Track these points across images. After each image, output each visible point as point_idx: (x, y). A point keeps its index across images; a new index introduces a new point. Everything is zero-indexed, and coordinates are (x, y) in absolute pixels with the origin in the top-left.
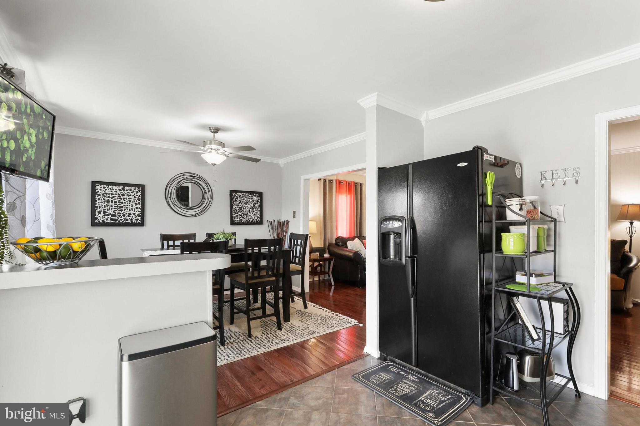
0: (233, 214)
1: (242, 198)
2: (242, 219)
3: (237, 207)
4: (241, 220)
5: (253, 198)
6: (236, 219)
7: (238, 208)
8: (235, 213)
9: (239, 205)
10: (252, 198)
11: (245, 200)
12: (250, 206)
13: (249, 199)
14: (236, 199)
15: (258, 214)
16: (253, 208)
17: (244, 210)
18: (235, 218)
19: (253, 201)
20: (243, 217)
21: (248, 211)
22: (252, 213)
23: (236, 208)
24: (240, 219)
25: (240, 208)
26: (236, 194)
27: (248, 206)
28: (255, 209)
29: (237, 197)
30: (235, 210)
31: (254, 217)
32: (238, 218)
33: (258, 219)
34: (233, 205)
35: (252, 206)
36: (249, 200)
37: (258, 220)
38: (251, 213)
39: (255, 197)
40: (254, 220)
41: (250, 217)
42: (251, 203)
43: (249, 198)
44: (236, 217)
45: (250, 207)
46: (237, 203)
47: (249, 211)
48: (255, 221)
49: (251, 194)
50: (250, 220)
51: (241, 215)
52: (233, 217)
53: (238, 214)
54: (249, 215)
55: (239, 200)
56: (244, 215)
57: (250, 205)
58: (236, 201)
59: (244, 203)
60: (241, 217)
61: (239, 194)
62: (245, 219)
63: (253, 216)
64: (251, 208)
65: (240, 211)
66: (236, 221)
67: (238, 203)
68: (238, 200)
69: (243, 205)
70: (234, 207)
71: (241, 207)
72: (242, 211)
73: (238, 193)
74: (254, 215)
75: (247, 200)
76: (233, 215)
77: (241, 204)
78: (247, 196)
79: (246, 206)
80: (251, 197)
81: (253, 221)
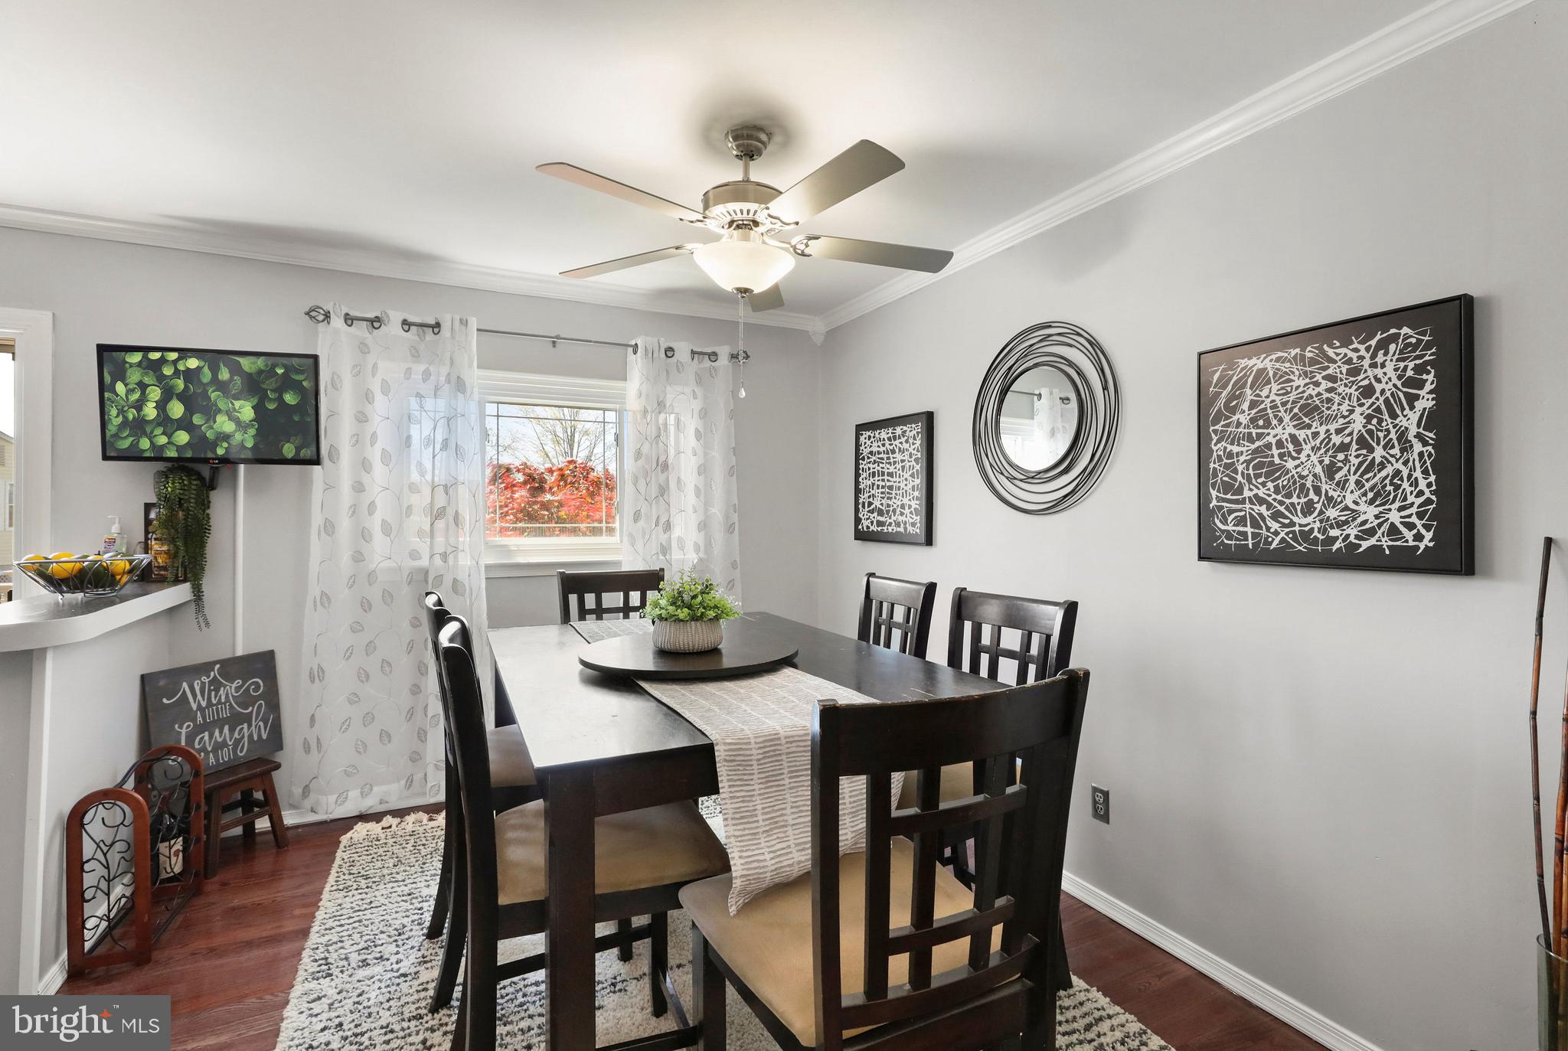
0: (1214, 493)
1: (1275, 387)
2: (1274, 526)
3: (1235, 449)
4: (1264, 532)
5: (1366, 363)
6: (1230, 528)
7: (1242, 458)
8: (1227, 488)
9: (1254, 432)
10: (1354, 372)
11: (1292, 397)
12: (1338, 431)
13: (1325, 385)
14: (1232, 397)
15: (1416, 483)
16: (1362, 442)
17: (1290, 464)
18: (1225, 521)
19: (1368, 392)
20: (1277, 515)
21: (1318, 470)
22: (1353, 479)
23: (1230, 455)
24: (1255, 524)
25: (1256, 451)
26: (1232, 366)
27: (1322, 430)
28: (1379, 453)
29: (1240, 385)
30: (1227, 466)
31: (1369, 513)
32: (1241, 521)
33: (1411, 526)
34: (1215, 438)
35: (1358, 424)
36: (1330, 390)
37: (1419, 537)
38: (1342, 485)
39: (1380, 358)
40: (1371, 532)
41: (1332, 513)
42: (1344, 408)
43: (1328, 378)
44: (1231, 512)
45: (1337, 440)
46: (1239, 424)
47: (1331, 470)
48: (1386, 542)
49: (1346, 343)
50: (1334, 533)
51: (1261, 501)
52: (1212, 512)
53: (1247, 493)
54: (1330, 499)
55: (1253, 405)
56: (1289, 496)
57: (1333, 427)
58: (1233, 411)
59: (1287, 419)
60: (1266, 513)
61: (1251, 363)
62: (1292, 524)
63: (1363, 507)
64: (1344, 447)
65: (1257, 476)
66: (1229, 536)
67: (1244, 419)
68: (1245, 406)
69: (1285, 430)
70: (1217, 449)
71: (1269, 446)
72: (1273, 471)
73: (1243, 362)
74: (1379, 496)
75: (1312, 391)
76: (1214, 503)
77: (1268, 424)
78: (1313, 362)
79: (1301, 434)
80: (1349, 361)
81: (1365, 545)
